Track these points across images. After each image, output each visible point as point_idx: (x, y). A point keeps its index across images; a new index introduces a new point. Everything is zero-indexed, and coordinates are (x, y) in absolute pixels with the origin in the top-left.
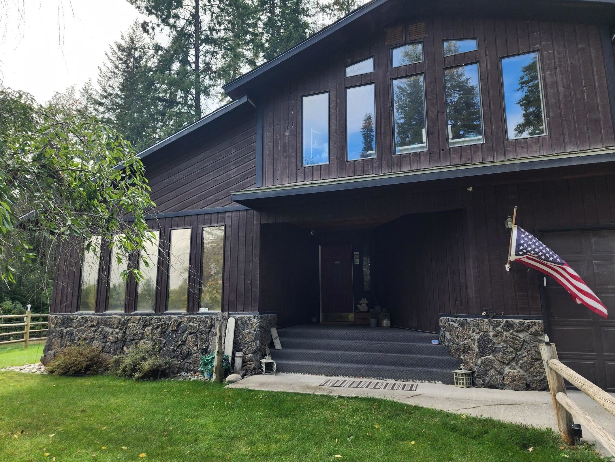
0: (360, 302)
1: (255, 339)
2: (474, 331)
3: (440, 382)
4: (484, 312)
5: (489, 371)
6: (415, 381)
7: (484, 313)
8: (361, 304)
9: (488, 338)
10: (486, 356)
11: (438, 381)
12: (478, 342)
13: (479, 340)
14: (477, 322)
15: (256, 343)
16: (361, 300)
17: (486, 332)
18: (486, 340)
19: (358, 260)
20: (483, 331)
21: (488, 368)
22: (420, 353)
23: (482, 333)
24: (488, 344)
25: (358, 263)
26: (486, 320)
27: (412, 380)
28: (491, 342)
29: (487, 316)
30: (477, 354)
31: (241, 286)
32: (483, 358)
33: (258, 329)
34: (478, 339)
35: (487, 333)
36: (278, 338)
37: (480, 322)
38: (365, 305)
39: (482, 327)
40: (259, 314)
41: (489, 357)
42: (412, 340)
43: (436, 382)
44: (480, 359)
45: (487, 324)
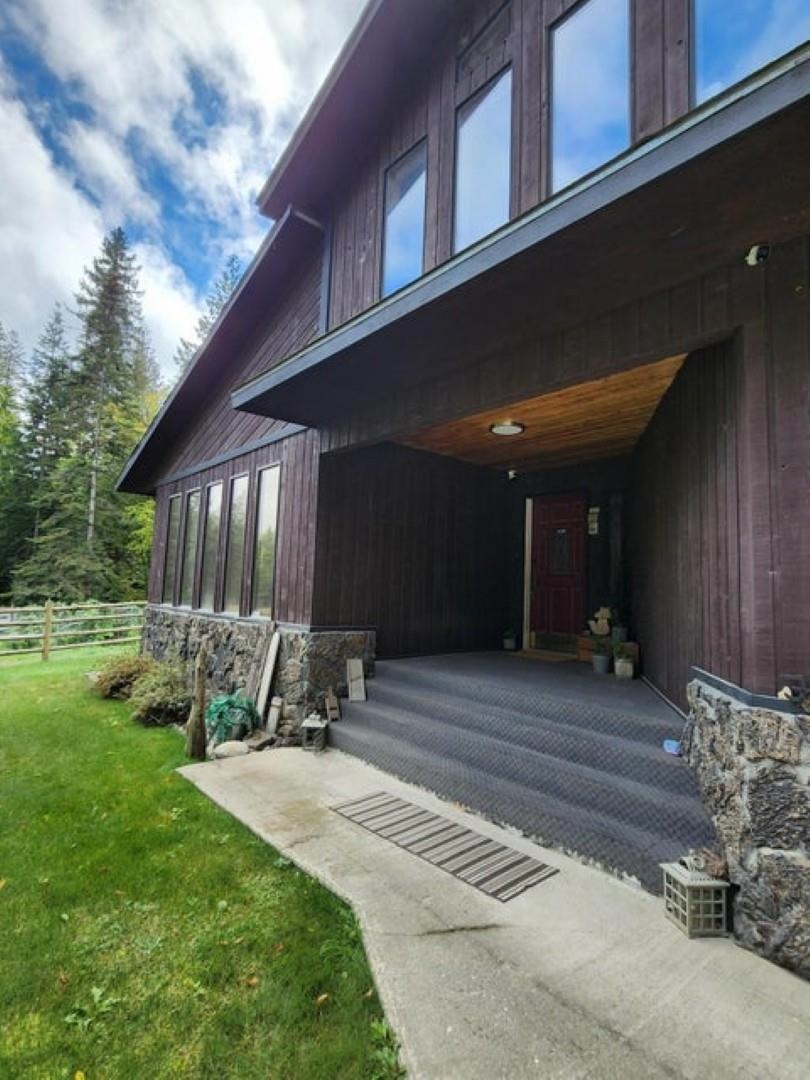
0: (597, 615)
1: (301, 679)
2: (741, 749)
3: (634, 879)
4: (787, 690)
5: (789, 904)
6: (569, 852)
7: (785, 693)
8: (596, 620)
9: (789, 787)
10: (780, 847)
11: (630, 875)
12: (752, 792)
13: (758, 786)
14: (754, 722)
15: (302, 687)
16: (598, 610)
17: (782, 762)
18: (781, 790)
19: (596, 526)
20: (770, 757)
21: (784, 894)
22: (617, 770)
23: (767, 764)
24: (787, 808)
25: (596, 532)
26: (789, 718)
27: (561, 848)
28: (801, 803)
29: (794, 706)
30: (747, 832)
31: (293, 576)
32: (766, 851)
33: (306, 659)
34: (752, 781)
35: (788, 769)
36: (362, 680)
37: (763, 722)
38: (605, 621)
39: (769, 741)
40: (312, 630)
41: (788, 854)
42: (616, 729)
43: (625, 874)
44: (755, 852)
45: (790, 735)
